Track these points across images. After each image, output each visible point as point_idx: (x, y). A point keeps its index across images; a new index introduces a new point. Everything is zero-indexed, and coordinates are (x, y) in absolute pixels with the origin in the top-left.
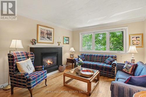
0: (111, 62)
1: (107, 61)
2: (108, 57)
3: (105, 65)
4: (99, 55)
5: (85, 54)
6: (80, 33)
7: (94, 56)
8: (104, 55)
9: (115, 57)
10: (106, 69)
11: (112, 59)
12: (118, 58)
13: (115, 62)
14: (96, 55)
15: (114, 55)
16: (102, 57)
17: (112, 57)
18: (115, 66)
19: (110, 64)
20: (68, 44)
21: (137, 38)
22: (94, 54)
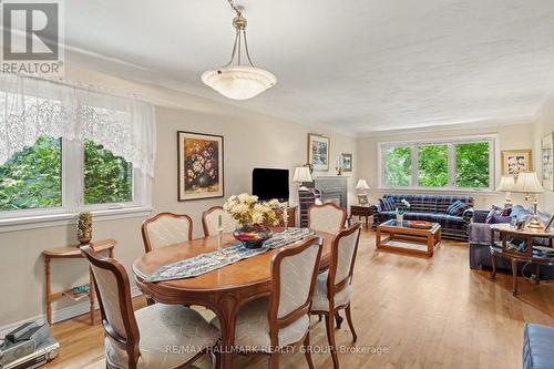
0: (462, 210)
1: (452, 208)
2: (454, 200)
3: (448, 216)
4: (431, 196)
5: (394, 195)
6: (379, 144)
7: (420, 199)
8: (444, 197)
9: (470, 201)
10: (452, 223)
11: (463, 205)
12: (475, 203)
13: (471, 210)
14: (424, 196)
15: (467, 197)
16: (440, 200)
17: (463, 201)
18: (471, 216)
19: (461, 215)
20: (350, 170)
21: (518, 158)
22: (417, 195)
